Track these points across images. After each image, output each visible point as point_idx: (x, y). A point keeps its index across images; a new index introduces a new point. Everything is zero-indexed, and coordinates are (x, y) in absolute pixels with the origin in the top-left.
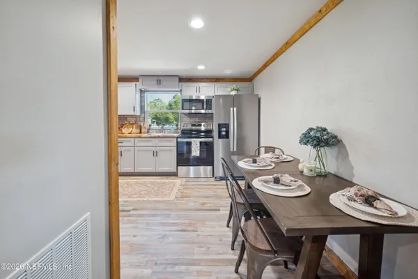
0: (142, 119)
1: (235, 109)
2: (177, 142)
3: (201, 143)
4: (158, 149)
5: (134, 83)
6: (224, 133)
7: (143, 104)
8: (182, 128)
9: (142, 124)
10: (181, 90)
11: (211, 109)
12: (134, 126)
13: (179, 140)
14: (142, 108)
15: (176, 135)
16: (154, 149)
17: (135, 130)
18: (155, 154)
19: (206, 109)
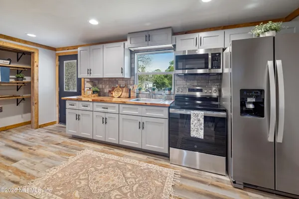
0: (132, 82)
1: (279, 63)
2: (169, 113)
3: (206, 118)
4: (144, 120)
5: (123, 43)
6: (251, 106)
7: (133, 66)
8: (176, 93)
9: (131, 87)
10: (174, 46)
11: (219, 67)
12: (124, 89)
13: (172, 110)
14: (132, 70)
15: (167, 103)
16: (139, 119)
17: (125, 94)
18: (142, 126)
19: (212, 68)
